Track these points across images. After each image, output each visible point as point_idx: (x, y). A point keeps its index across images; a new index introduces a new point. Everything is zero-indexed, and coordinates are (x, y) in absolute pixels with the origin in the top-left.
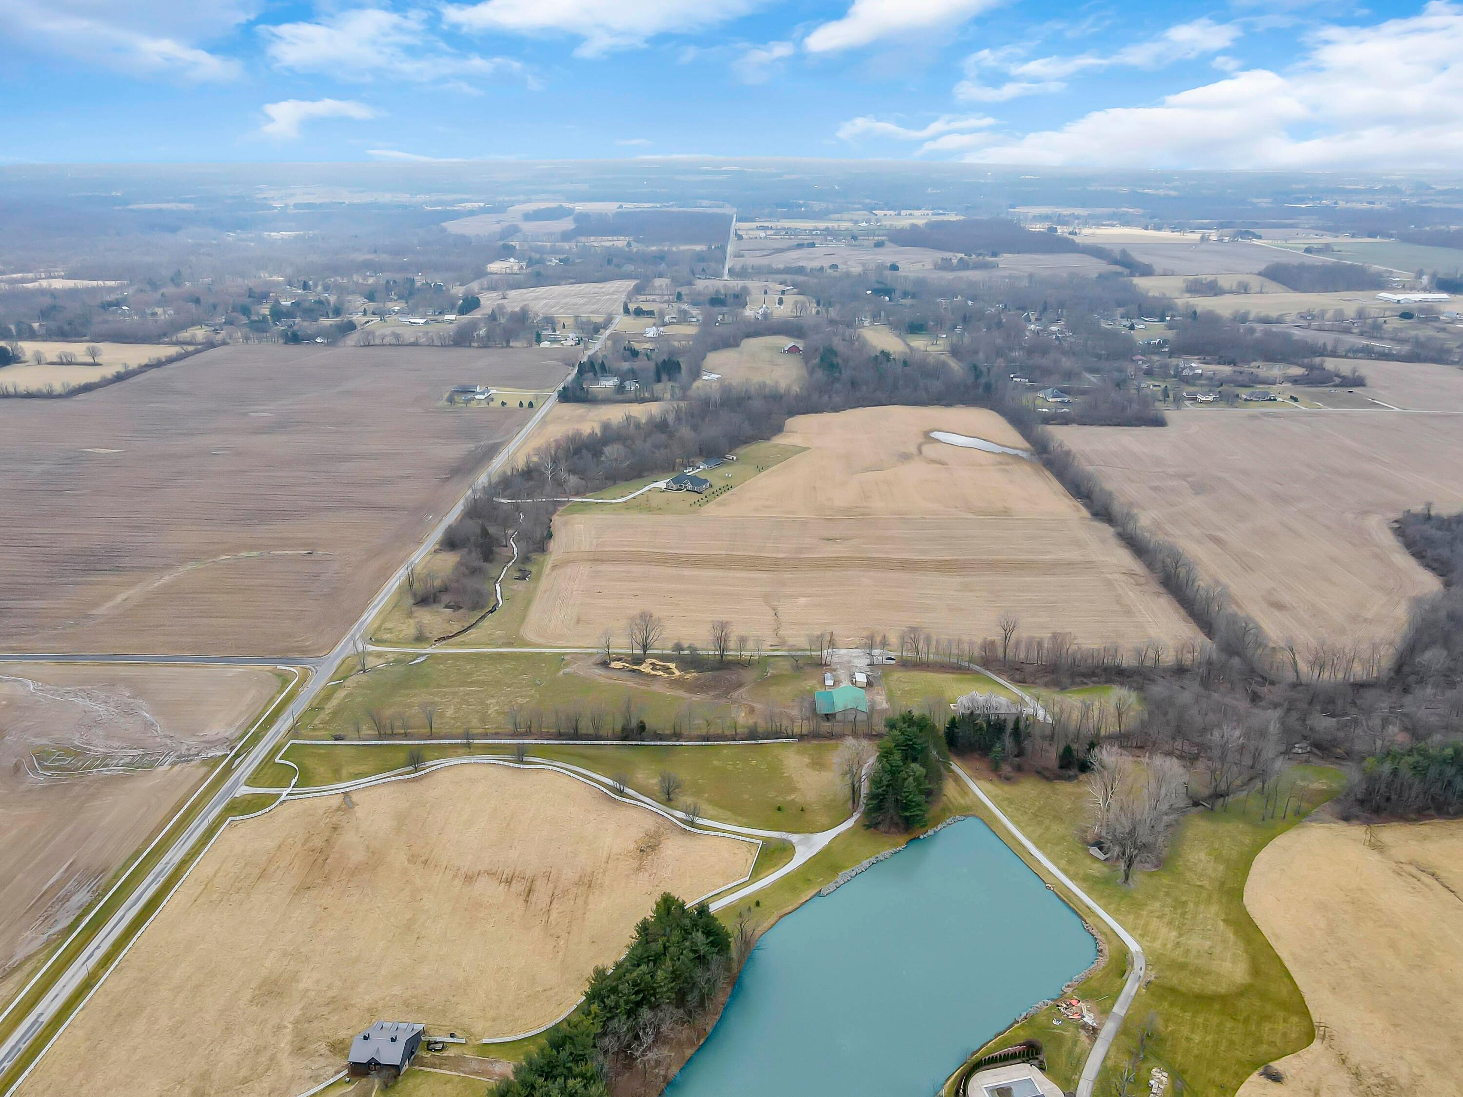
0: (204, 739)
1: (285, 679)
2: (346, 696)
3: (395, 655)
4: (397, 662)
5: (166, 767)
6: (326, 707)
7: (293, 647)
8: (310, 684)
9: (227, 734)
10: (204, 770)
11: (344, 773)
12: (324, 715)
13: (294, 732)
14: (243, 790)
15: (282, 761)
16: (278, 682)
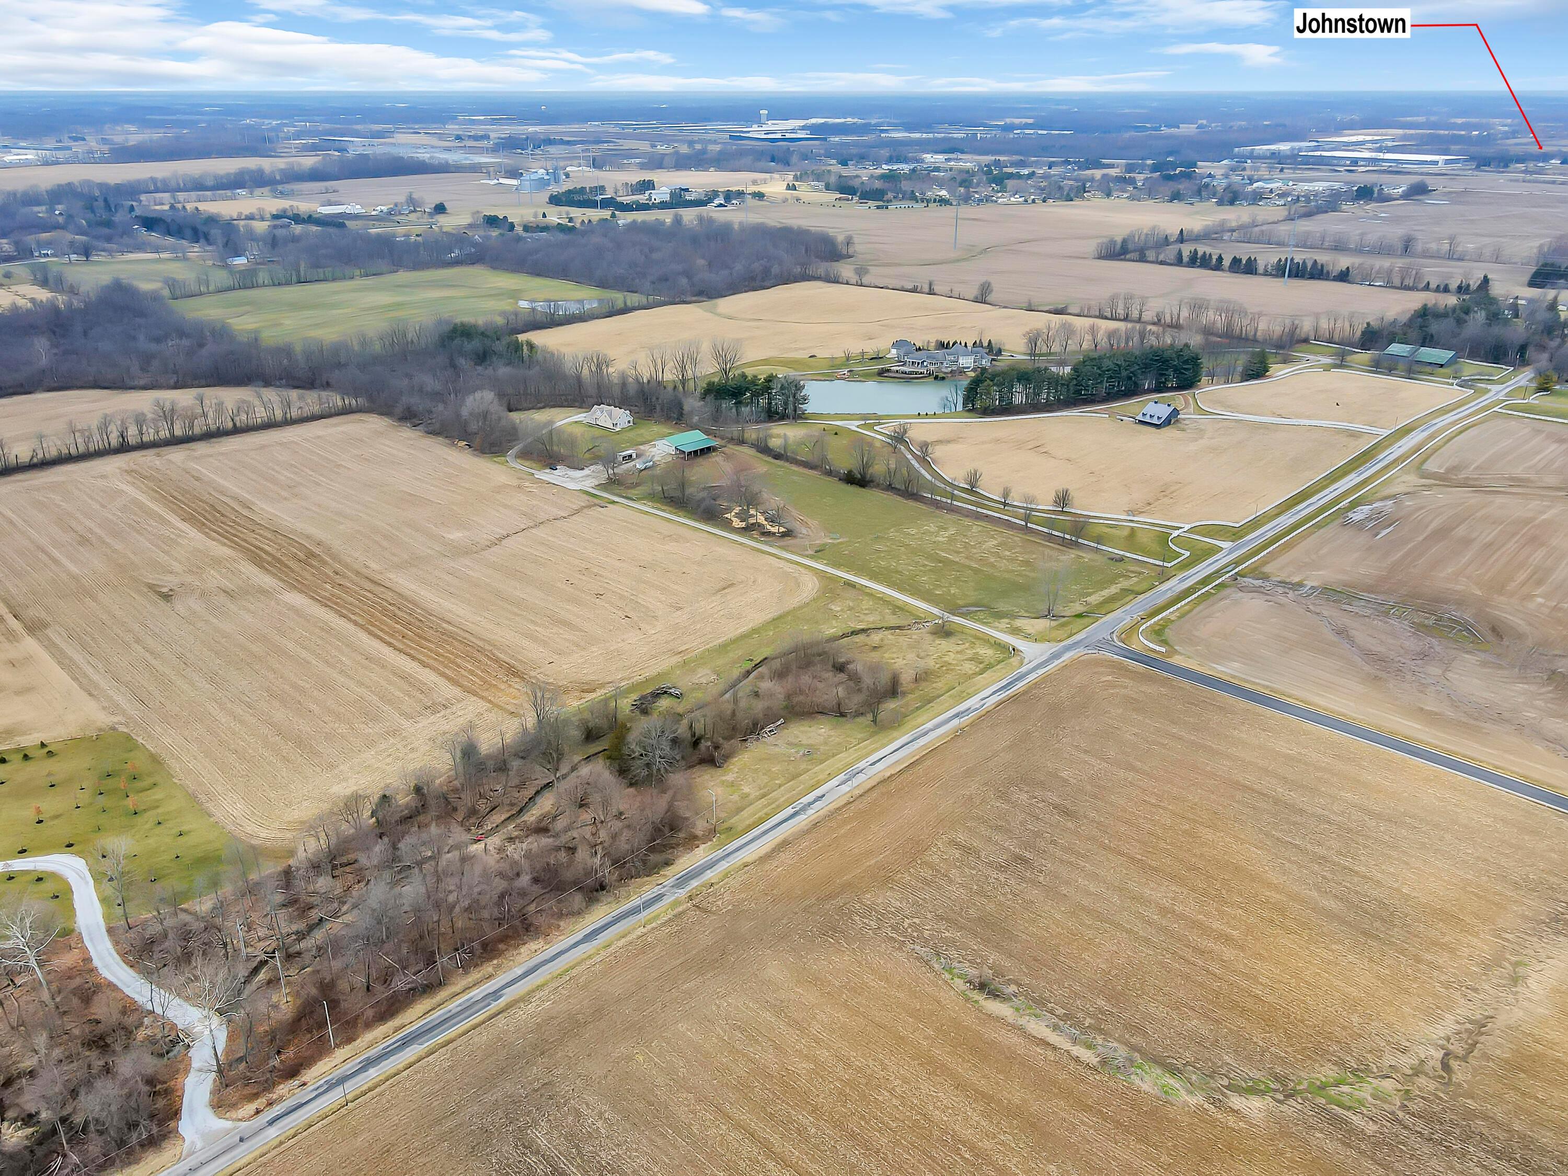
0: (1269, 598)
1: (1158, 633)
2: (1090, 594)
3: (997, 624)
4: (999, 615)
5: (1309, 584)
6: (1118, 591)
7: (1132, 679)
8: (1127, 621)
9: (1240, 594)
10: (1267, 569)
11: (1126, 533)
12: (1124, 584)
13: (1164, 576)
14: (1226, 545)
15: (1183, 552)
16: (1169, 634)
